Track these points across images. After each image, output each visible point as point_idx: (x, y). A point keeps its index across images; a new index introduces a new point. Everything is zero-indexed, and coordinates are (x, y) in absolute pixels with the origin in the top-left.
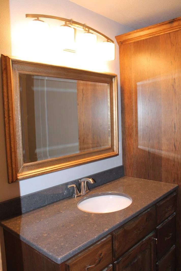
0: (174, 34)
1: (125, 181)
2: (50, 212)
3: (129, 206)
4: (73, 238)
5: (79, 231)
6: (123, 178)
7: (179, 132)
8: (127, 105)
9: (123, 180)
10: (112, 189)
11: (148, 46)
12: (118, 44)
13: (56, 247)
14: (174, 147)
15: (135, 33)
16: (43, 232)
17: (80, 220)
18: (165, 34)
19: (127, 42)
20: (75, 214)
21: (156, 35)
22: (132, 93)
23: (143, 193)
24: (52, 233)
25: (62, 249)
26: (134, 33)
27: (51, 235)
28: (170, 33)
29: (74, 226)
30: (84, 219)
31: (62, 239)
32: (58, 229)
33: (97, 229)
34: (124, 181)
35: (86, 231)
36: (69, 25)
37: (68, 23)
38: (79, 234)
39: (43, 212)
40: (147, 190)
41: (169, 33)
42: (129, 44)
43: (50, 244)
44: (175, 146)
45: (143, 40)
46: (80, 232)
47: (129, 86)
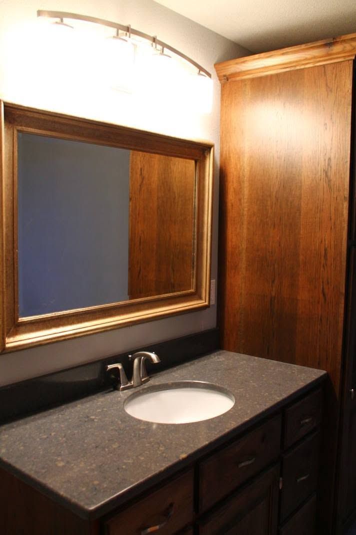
0: (334, 68)
1: (221, 360)
2: (70, 419)
3: (230, 411)
4: (117, 472)
5: (128, 457)
6: (217, 355)
7: (334, 266)
8: (232, 205)
9: (216, 358)
10: (194, 376)
11: (280, 89)
12: (220, 80)
13: (83, 488)
14: (321, 295)
15: (256, 61)
16: (56, 458)
17: (131, 435)
18: (315, 66)
19: (239, 76)
20: (120, 423)
21: (298, 68)
22: (243, 182)
23: (256, 386)
24: (74, 460)
25: (95, 493)
26: (255, 59)
27: (72, 465)
28: (326, 66)
29: (119, 447)
30: (139, 434)
31: (96, 473)
32: (86, 453)
33: (164, 455)
34: (218, 360)
35: (142, 458)
36: (124, 37)
37: (120, 31)
38: (129, 463)
39: (55, 417)
40: (265, 379)
41: (324, 66)
42: (243, 81)
43: (71, 482)
44: (324, 295)
45: (271, 76)
46: (131, 459)
47: (238, 167)
